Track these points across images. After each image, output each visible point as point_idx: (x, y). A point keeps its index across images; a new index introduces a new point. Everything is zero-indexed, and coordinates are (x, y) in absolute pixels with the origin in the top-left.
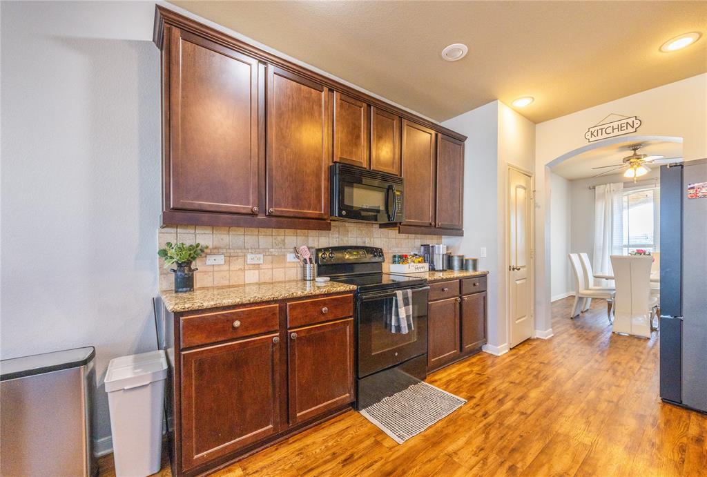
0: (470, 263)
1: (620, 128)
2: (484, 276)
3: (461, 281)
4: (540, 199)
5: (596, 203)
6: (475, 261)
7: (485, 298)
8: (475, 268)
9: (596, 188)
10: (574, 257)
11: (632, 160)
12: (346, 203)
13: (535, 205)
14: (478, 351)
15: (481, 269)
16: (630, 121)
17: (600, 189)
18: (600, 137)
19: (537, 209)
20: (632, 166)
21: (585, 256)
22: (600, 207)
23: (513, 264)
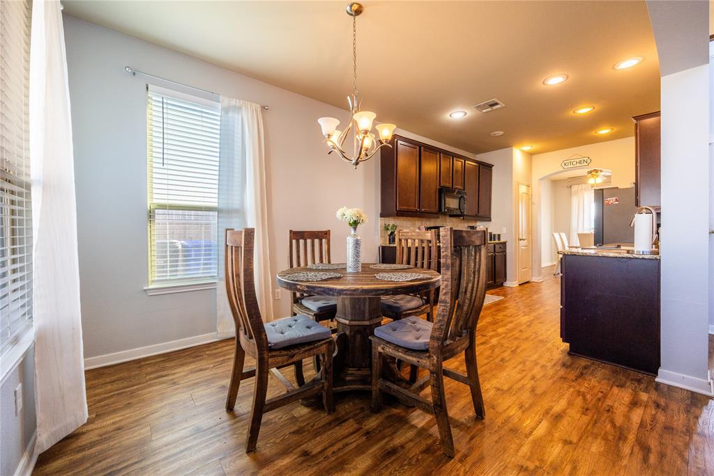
0: (497, 237)
1: (580, 162)
2: (504, 243)
3: (495, 246)
4: (535, 199)
5: (572, 197)
6: (499, 235)
7: (505, 255)
8: (499, 239)
9: (573, 187)
10: (556, 235)
11: (593, 173)
12: (447, 206)
13: (532, 203)
14: (502, 285)
15: (502, 240)
16: (585, 159)
17: (575, 188)
18: (569, 166)
19: (533, 206)
20: (593, 177)
21: (563, 235)
22: (575, 200)
23: (521, 237)
